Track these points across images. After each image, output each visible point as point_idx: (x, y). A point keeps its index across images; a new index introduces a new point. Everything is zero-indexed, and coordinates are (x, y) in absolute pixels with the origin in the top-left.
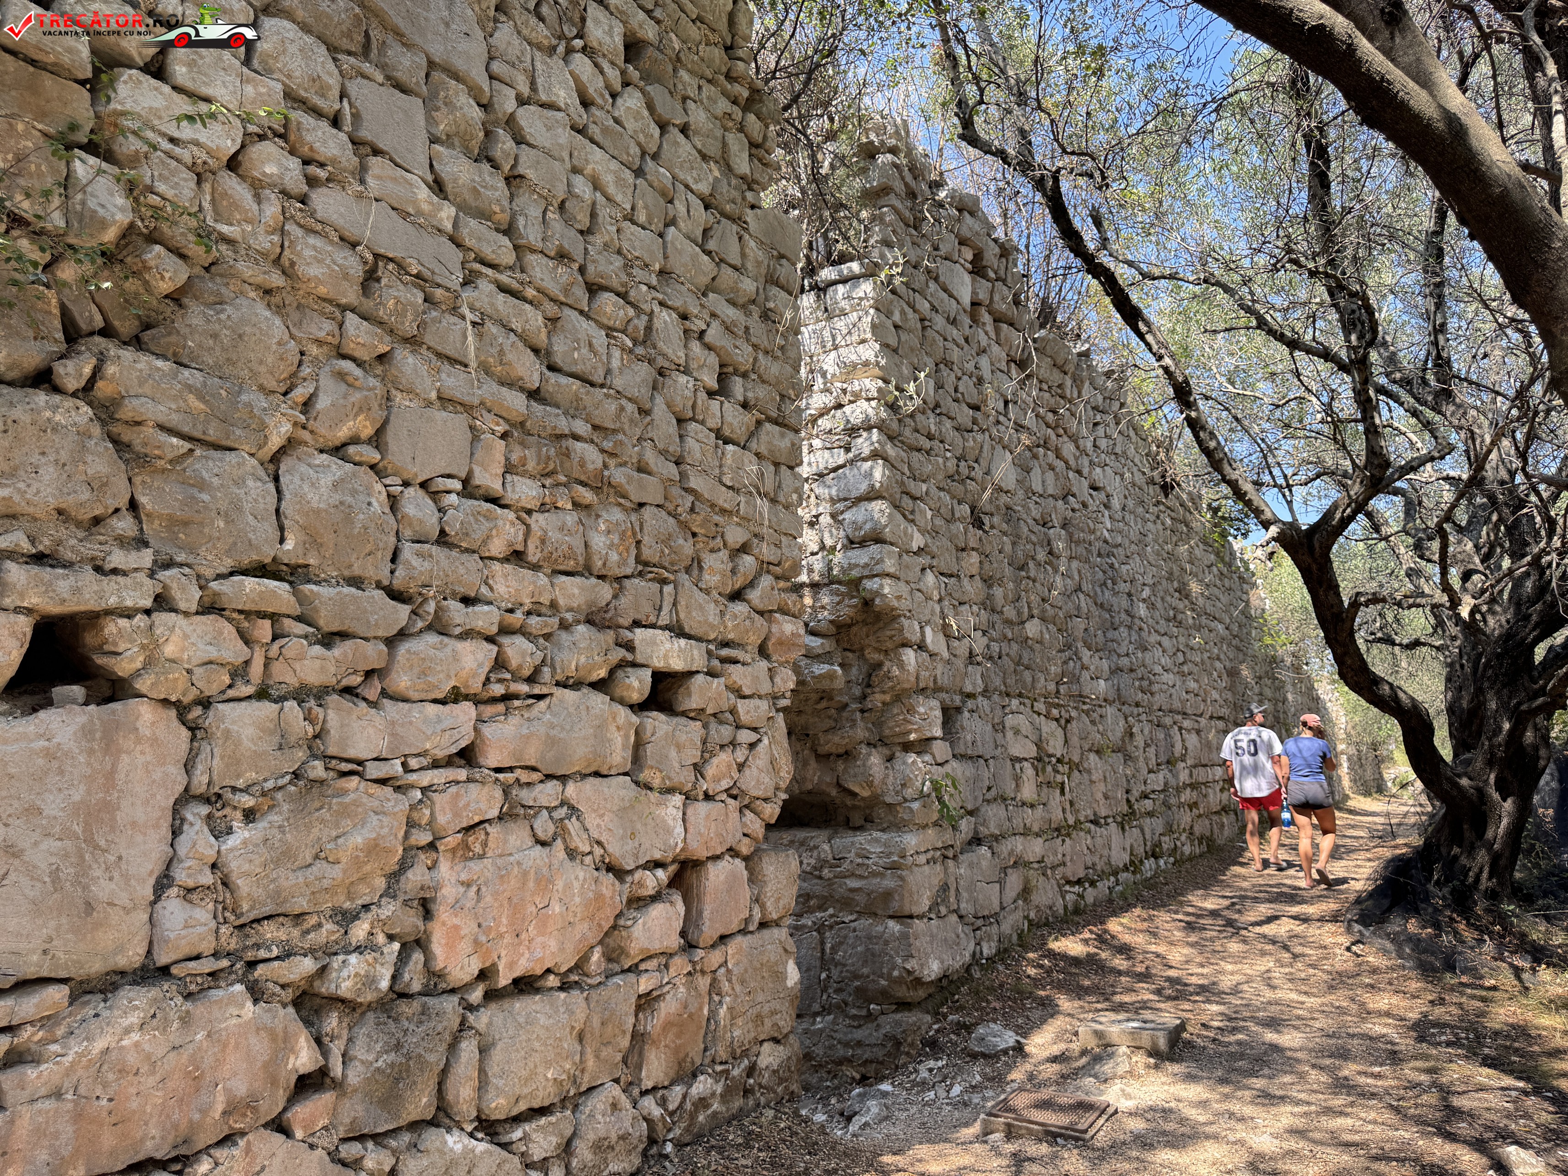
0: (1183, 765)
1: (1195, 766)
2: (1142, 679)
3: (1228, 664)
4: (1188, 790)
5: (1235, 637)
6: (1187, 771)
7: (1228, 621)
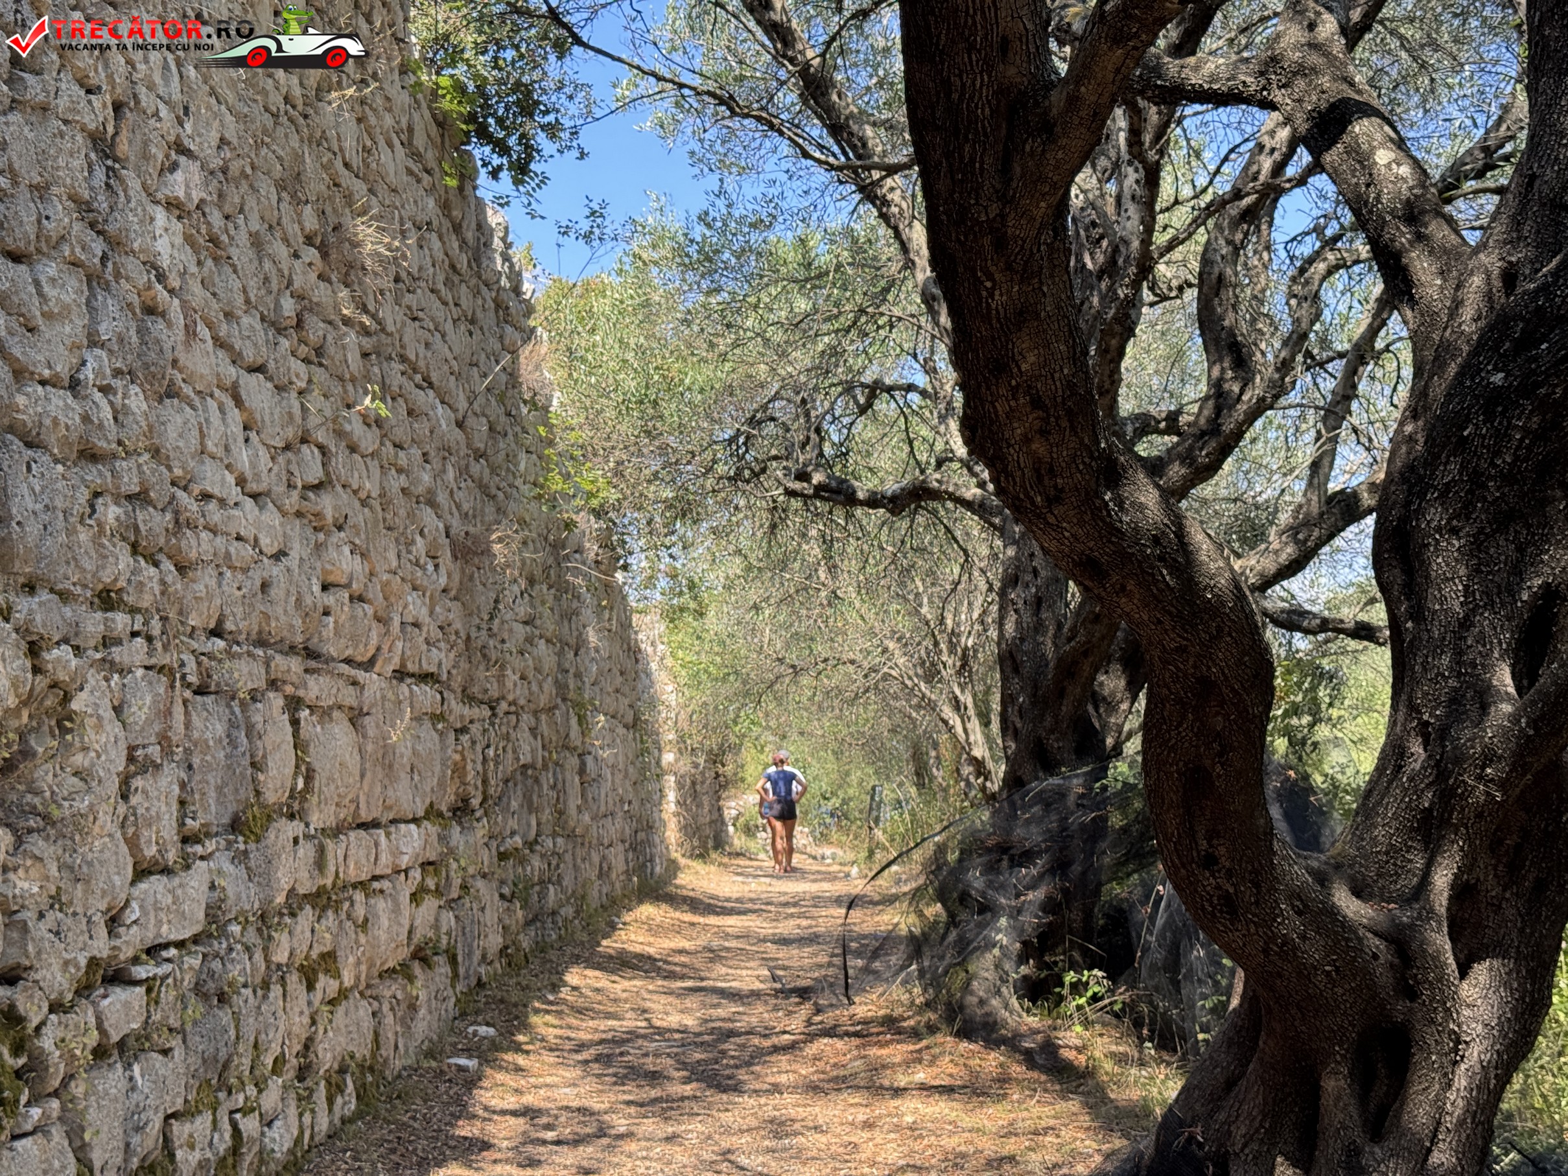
0: (295, 828)
1: (337, 832)
2: (140, 498)
3: (456, 523)
4: (307, 914)
5: (479, 455)
6: (306, 851)
7: (462, 404)
